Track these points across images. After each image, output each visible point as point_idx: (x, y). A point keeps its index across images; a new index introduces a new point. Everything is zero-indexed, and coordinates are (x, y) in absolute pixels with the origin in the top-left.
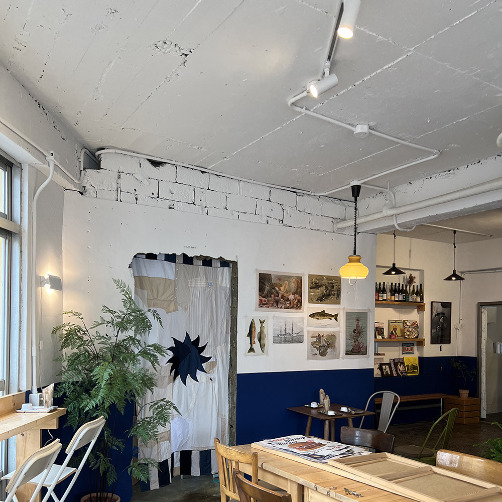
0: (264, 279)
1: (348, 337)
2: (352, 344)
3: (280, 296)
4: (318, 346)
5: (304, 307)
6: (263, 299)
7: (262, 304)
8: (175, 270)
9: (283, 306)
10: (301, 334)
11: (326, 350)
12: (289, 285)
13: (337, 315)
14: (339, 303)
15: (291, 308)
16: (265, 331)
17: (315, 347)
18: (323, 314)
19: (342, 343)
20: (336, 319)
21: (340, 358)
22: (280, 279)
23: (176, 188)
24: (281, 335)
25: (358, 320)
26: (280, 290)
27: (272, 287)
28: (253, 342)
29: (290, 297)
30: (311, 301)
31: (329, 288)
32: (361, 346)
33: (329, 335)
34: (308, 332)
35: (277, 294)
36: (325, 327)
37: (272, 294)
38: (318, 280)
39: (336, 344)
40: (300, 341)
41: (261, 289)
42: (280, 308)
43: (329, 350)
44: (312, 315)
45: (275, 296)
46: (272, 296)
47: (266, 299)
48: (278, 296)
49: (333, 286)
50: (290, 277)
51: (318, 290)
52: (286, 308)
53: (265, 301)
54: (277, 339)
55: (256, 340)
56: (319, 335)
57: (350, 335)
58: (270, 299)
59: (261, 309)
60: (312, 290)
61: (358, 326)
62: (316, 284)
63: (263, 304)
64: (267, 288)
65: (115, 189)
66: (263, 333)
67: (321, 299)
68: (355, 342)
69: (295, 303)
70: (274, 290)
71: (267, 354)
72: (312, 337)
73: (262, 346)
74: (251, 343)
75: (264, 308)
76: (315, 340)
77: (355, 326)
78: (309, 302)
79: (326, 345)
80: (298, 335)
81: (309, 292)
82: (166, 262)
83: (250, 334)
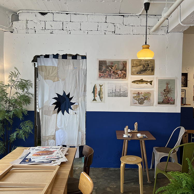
0: (102, 63)
1: (160, 94)
2: (163, 98)
3: (112, 72)
4: (137, 99)
5: (128, 77)
6: (101, 74)
7: (100, 76)
8: (58, 62)
9: (114, 77)
10: (126, 92)
11: (143, 101)
12: (118, 66)
13: (152, 81)
14: (154, 75)
15: (119, 78)
16: (103, 90)
17: (136, 99)
18: (142, 81)
19: (155, 97)
20: (151, 84)
21: (154, 106)
22: (112, 63)
23: (53, 24)
24: (113, 92)
25: (167, 84)
26: (112, 69)
27: (107, 67)
28: (95, 96)
29: (118, 72)
30: (133, 74)
31: (146, 66)
32: (170, 99)
33: (145, 93)
34: (131, 91)
35: (110, 71)
36: (143, 88)
37: (106, 71)
38: (137, 62)
39: (151, 98)
40: (125, 95)
41: (100, 69)
42: (112, 78)
43: (145, 101)
44: (134, 82)
45: (109, 72)
46: (107, 72)
47: (103, 74)
48: (111, 72)
49: (149, 65)
50: (119, 62)
51: (137, 68)
52: (116, 78)
53: (103, 75)
54: (110, 94)
55: (97, 95)
56: (138, 93)
57: (162, 93)
58: (105, 74)
59: (100, 79)
60: (133, 68)
61: (167, 87)
62: (136, 64)
63: (102, 77)
64: (104, 68)
65: (25, 28)
66: (101, 91)
67: (140, 73)
68: (165, 97)
69: (122, 75)
70: (108, 69)
71: (104, 102)
72: (134, 94)
73: (101, 98)
74: (94, 97)
75: (102, 79)
76: (135, 95)
77: (166, 87)
78: (132, 74)
79: (144, 98)
80: (124, 92)
81: (132, 69)
82: (54, 59)
83: (94, 92)
